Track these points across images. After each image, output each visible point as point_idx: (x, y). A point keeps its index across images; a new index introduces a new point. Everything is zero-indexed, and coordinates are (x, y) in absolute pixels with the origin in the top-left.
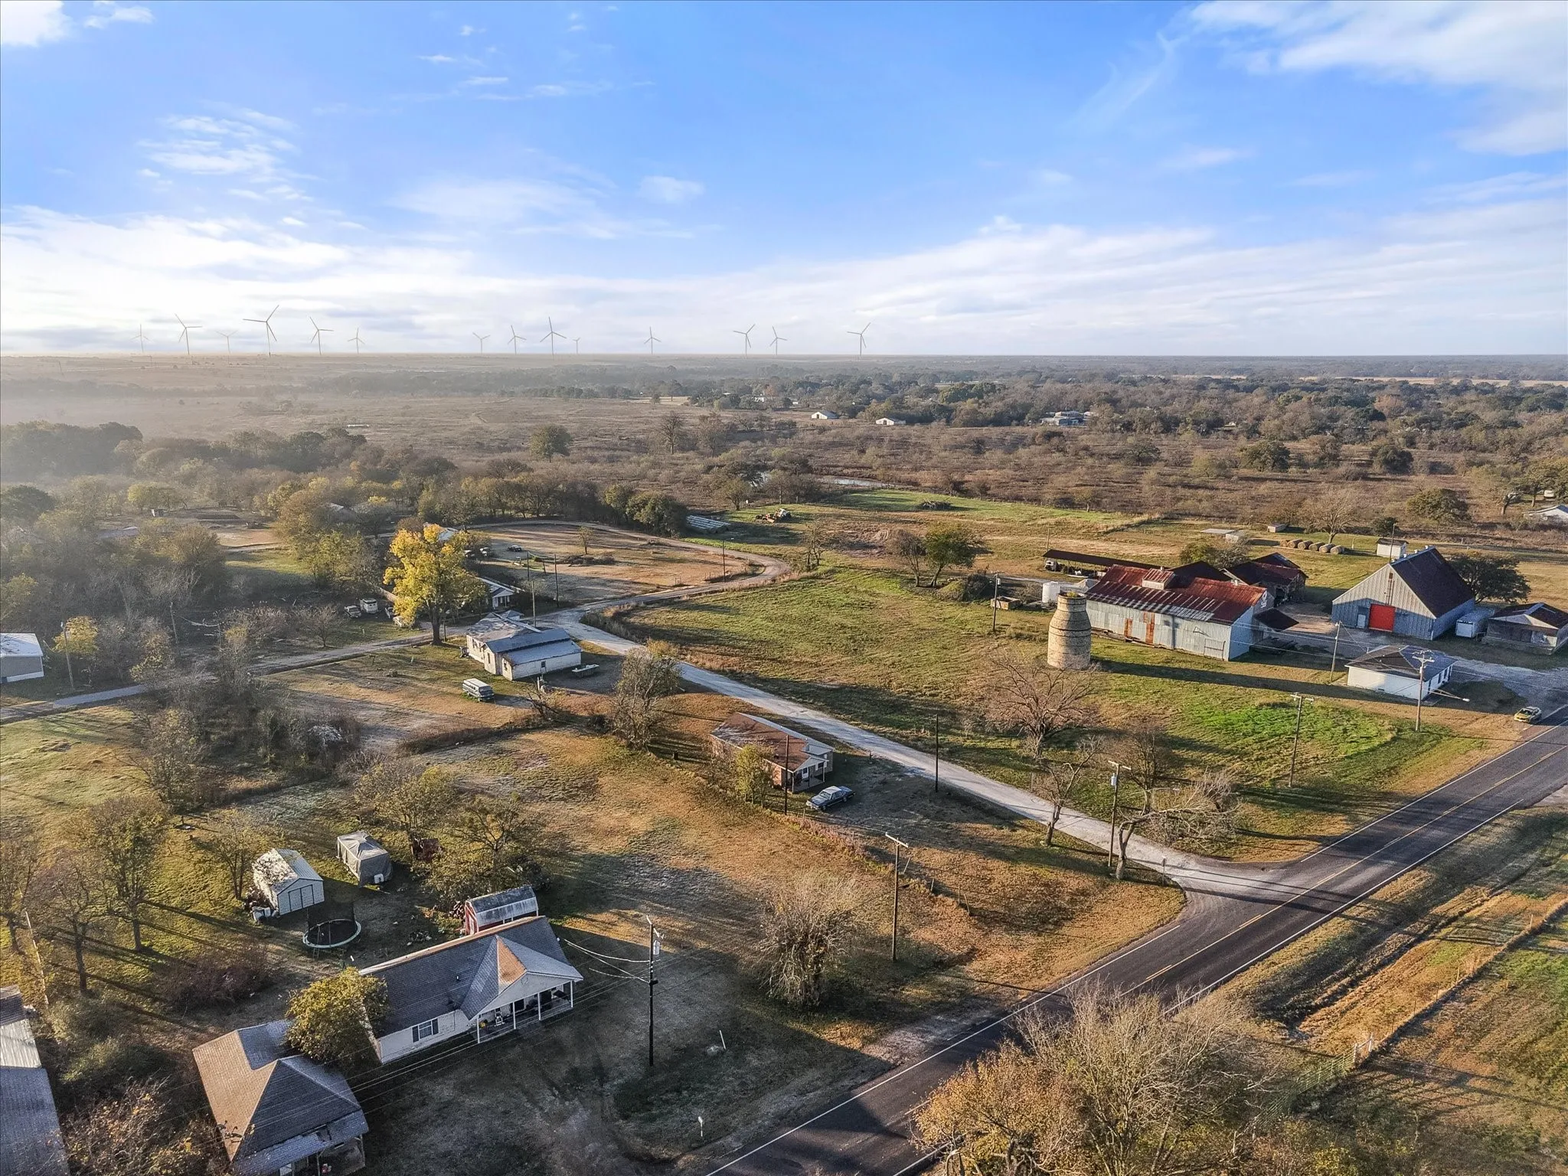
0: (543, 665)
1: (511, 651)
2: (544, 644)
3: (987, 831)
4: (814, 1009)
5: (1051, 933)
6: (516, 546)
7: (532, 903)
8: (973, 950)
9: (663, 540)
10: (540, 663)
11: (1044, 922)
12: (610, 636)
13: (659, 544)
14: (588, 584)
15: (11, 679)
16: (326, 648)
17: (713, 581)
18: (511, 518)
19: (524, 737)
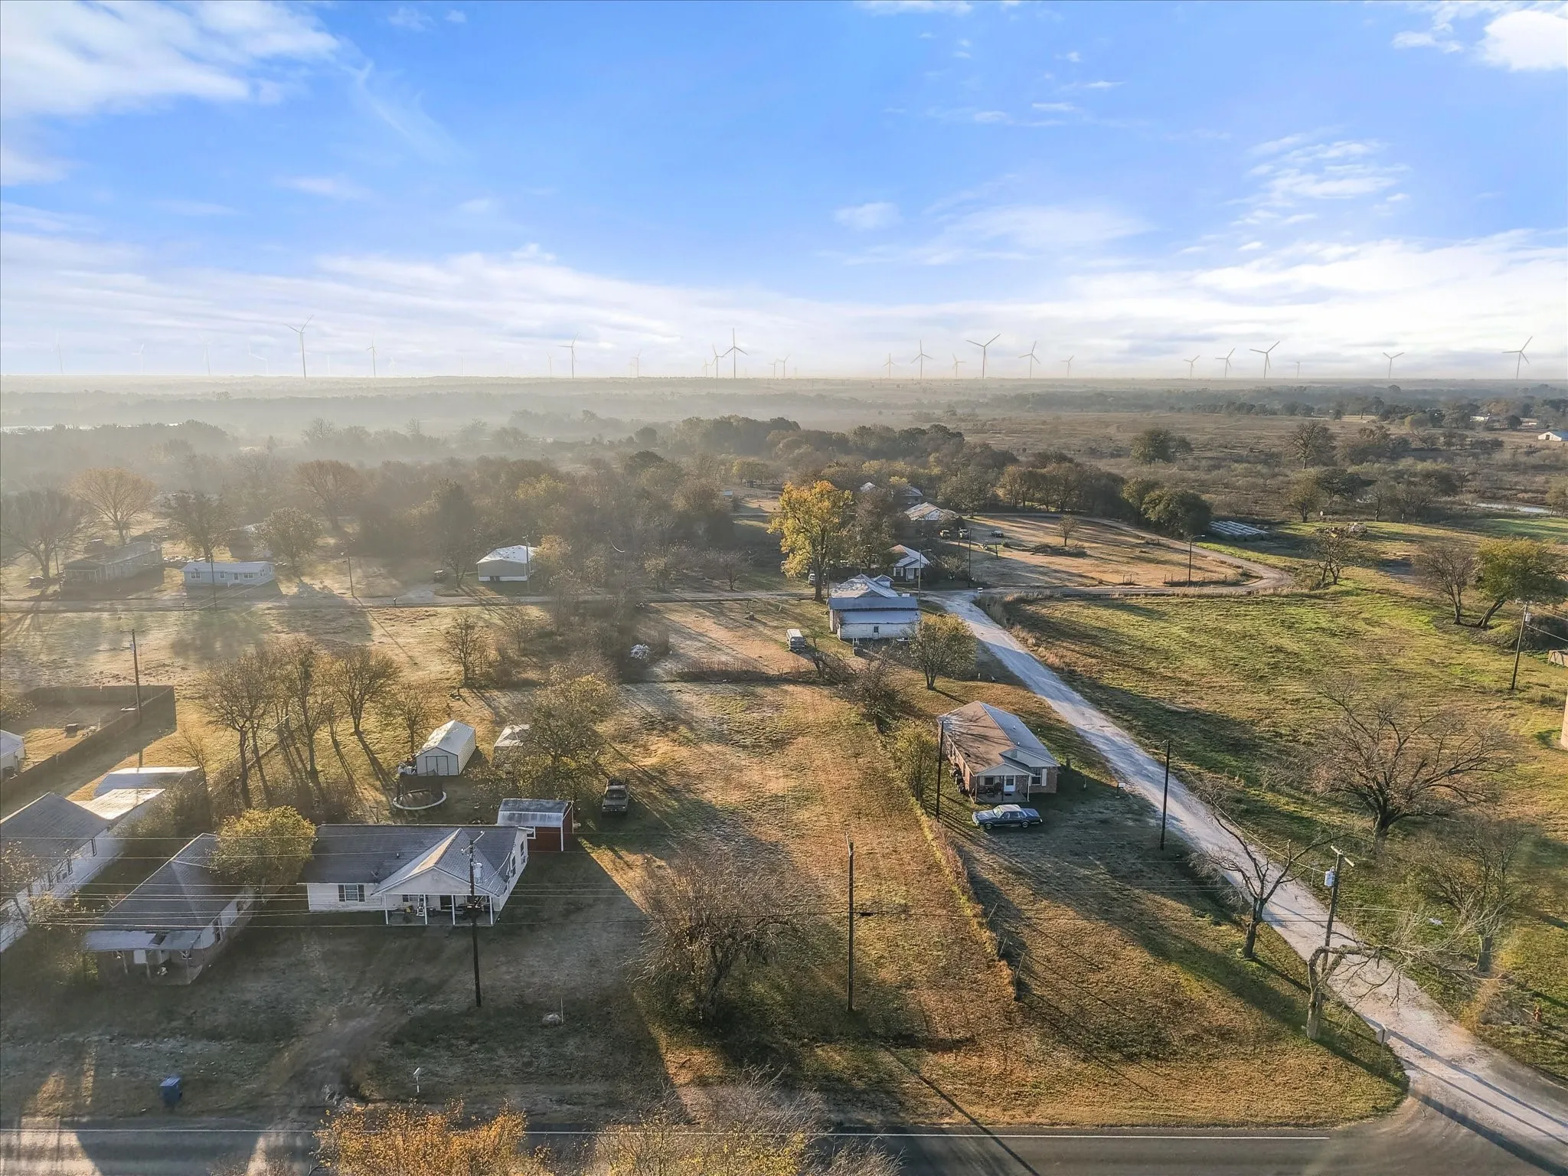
0: (876, 630)
1: (849, 610)
2: (888, 609)
3: (1176, 912)
4: (694, 1023)
5: (1109, 1064)
6: (999, 532)
7: (558, 819)
8: (971, 1040)
9: (1163, 540)
10: (872, 627)
11: (1112, 1047)
12: (985, 619)
13: (1159, 544)
14: (1032, 572)
15: (503, 579)
16: (732, 590)
17: (1173, 584)
18: (1032, 509)
19: (786, 687)
